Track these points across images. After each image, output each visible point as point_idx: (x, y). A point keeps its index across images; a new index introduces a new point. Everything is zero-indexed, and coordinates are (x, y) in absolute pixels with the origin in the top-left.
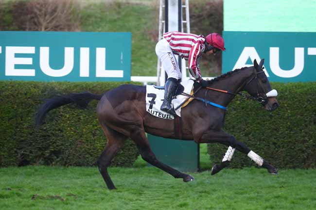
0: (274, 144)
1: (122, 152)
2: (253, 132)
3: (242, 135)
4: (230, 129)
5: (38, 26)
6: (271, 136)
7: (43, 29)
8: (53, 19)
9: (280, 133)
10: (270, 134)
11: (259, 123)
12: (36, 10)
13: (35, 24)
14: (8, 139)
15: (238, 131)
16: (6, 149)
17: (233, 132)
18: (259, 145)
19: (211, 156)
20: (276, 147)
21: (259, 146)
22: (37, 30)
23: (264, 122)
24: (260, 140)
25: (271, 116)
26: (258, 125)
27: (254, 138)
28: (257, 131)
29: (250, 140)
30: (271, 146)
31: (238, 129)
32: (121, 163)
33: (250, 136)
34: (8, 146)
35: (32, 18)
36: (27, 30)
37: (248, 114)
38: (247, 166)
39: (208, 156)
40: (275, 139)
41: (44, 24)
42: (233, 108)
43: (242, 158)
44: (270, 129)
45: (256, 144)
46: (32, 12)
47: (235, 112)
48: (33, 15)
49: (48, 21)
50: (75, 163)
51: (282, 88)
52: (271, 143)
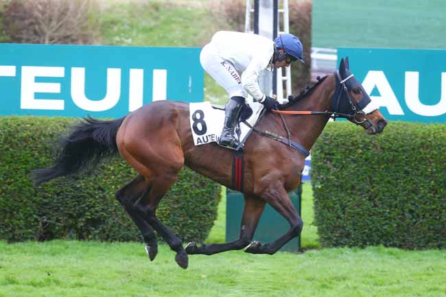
0: (411, 211)
1: (190, 221)
2: (381, 195)
3: (364, 199)
4: (346, 190)
5: (39, 36)
6: (406, 201)
7: (47, 41)
8: (61, 26)
9: (420, 196)
10: (406, 198)
11: (389, 182)
12: (36, 13)
13: (36, 33)
14: (25, 201)
15: (359, 193)
16: (22, 215)
17: (352, 193)
18: (389, 213)
19: (319, 230)
20: (413, 217)
21: (388, 215)
22: (38, 42)
23: (397, 179)
24: (390, 206)
25: (407, 172)
26: (388, 185)
27: (383, 203)
28: (387, 194)
29: (375, 206)
30: (407, 214)
31: (359, 190)
32: (189, 238)
33: (376, 200)
34: (26, 212)
35: (31, 24)
36: (24, 41)
37: (374, 168)
38: (372, 244)
39: (316, 228)
40: (412, 204)
41: (49, 33)
42: (353, 160)
43: (364, 233)
44: (405, 190)
45: (385, 212)
46: (31, 16)
47: (355, 165)
48: (32, 20)
49: (54, 29)
50: (122, 237)
51: (423, 131)
52: (407, 210)
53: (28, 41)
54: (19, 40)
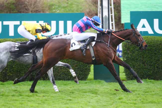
0: (157, 67)
1: (81, 73)
2: (147, 62)
3: (141, 63)
4: (135, 60)
5: (27, 11)
6: (155, 64)
7: (30, 12)
8: (35, 7)
9: (160, 61)
10: (155, 62)
11: (149, 57)
12: (26, 3)
13: (26, 9)
14: (24, 67)
15: (139, 61)
16: (23, 72)
17: (137, 61)
18: (150, 68)
19: (126, 74)
20: (158, 69)
21: (150, 69)
22: (27, 13)
23: (152, 56)
24: (150, 65)
25: (155, 54)
26: (149, 58)
27: (147, 65)
28: (149, 61)
29: (145, 65)
30: (156, 68)
31: (139, 60)
32: (81, 78)
33: (145, 63)
34: (25, 71)
35: (25, 6)
36: (22, 12)
37: (144, 52)
38: (144, 79)
39: (124, 74)
40: (158, 65)
41: (31, 9)
42: (137, 50)
43: (141, 75)
44: (155, 60)
45: (148, 67)
46: (24, 4)
47: (138, 52)
48: (25, 5)
49: (32, 8)
50: (58, 79)
51: (160, 39)
52: (156, 67)
53: (23, 12)
54: (20, 12)
